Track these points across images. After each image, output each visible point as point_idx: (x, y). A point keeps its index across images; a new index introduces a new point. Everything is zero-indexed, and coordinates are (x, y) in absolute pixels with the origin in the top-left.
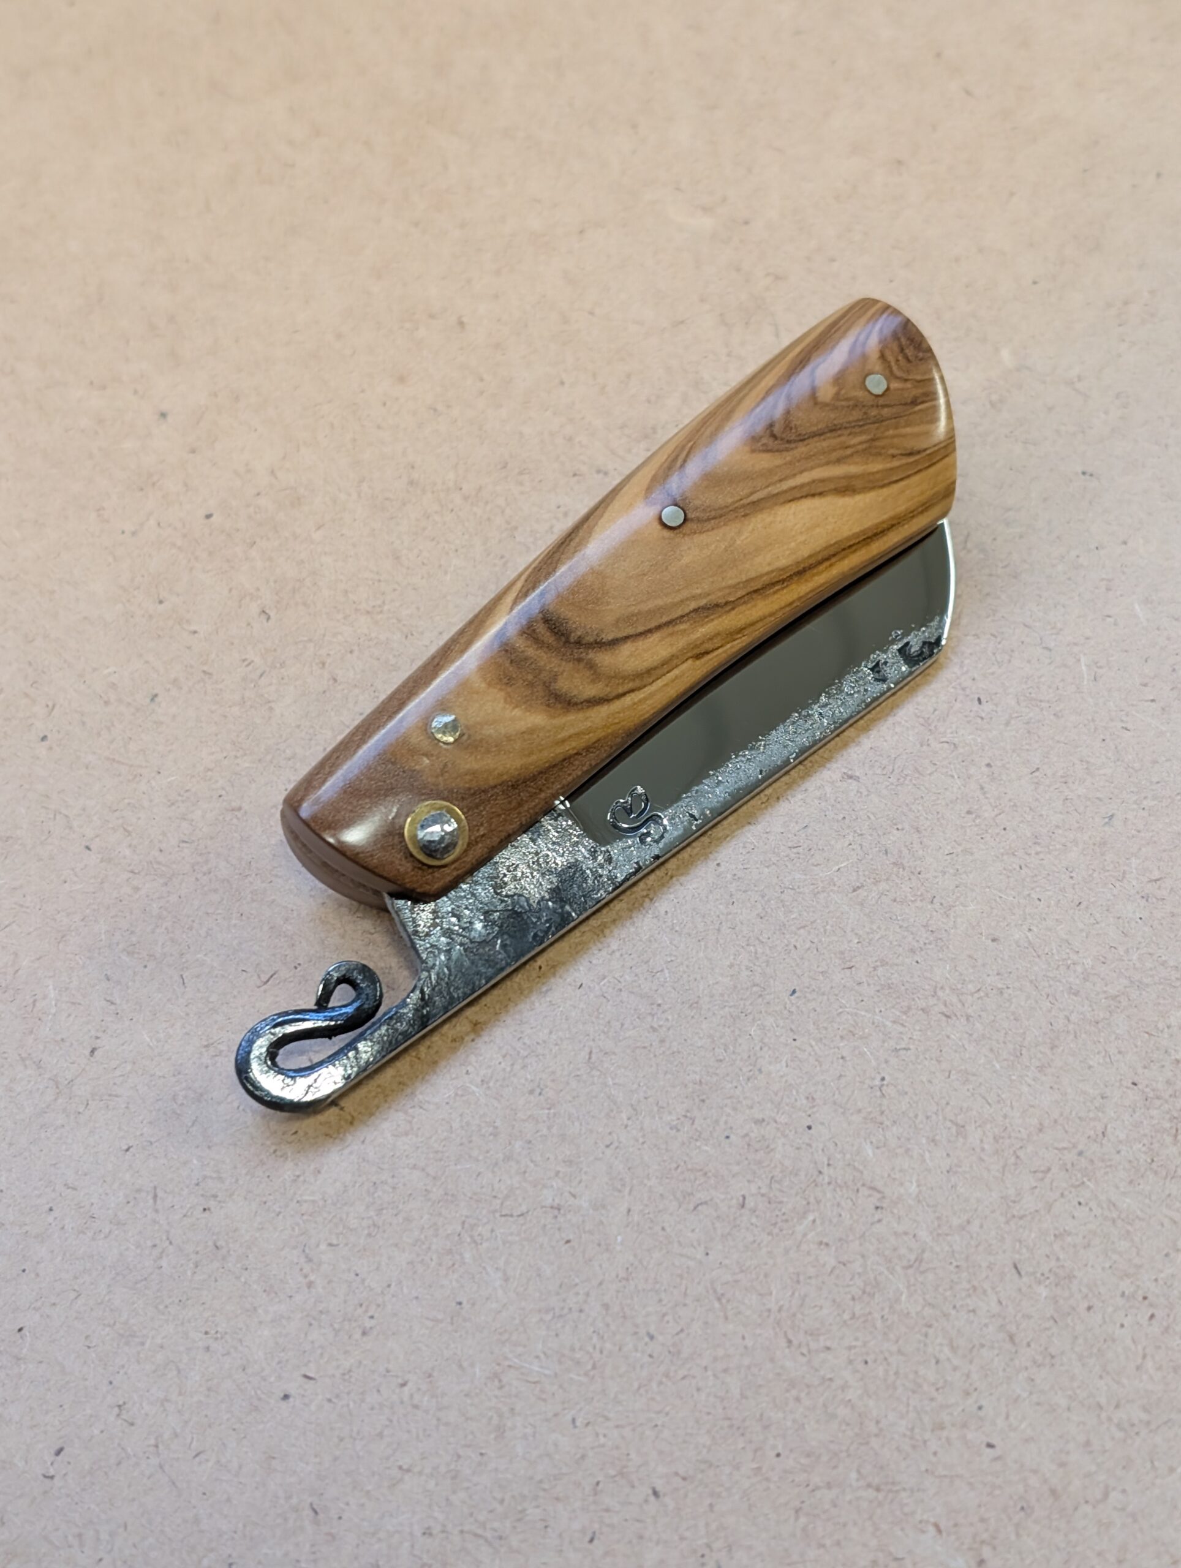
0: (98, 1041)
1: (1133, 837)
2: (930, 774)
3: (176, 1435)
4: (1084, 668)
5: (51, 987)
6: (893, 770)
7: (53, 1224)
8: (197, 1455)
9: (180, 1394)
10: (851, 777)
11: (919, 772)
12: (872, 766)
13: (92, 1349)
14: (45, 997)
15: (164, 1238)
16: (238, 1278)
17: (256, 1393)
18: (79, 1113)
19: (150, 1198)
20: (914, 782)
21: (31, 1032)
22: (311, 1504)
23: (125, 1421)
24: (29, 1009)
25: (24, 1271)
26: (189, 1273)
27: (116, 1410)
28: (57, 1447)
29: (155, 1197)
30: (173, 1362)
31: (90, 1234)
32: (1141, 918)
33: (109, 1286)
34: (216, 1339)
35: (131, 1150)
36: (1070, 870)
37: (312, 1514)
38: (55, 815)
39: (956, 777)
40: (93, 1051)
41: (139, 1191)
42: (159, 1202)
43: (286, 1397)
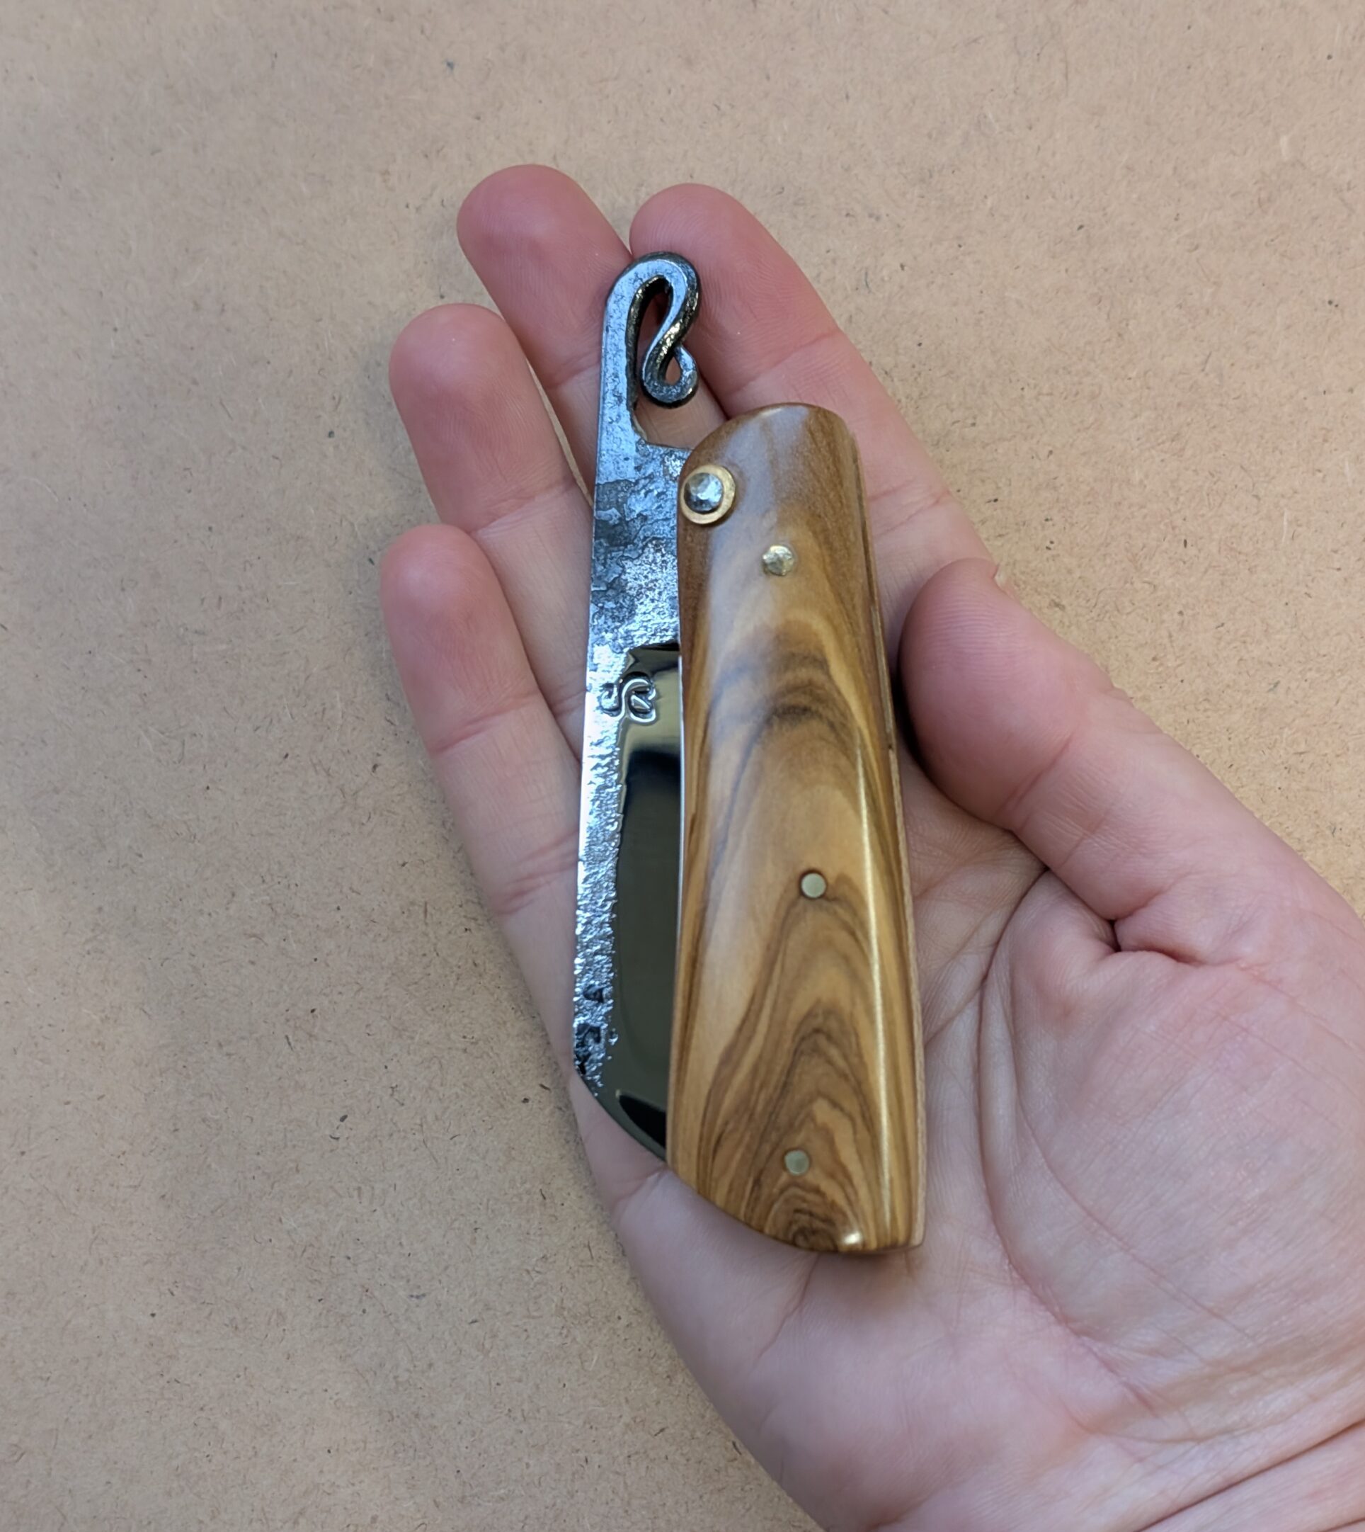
0: (379, 758)
1: (1291, 707)
2: (1128, 614)
3: (437, 1118)
4: (1285, 523)
5: (338, 699)
6: (1096, 605)
7: (341, 923)
8: (451, 1139)
9: (442, 1085)
10: (1057, 605)
11: (1118, 611)
12: (1077, 597)
13: (371, 1037)
14: (333, 707)
15: (432, 949)
16: (492, 994)
17: (502, 1093)
18: (363, 824)
19: (421, 911)
20: (1112, 619)
21: (321, 740)
22: (541, 1190)
23: (397, 1100)
24: (319, 716)
25: (316, 960)
26: (451, 983)
27: (390, 1091)
28: (342, 1115)
29: (426, 911)
30: (435, 1057)
31: (371, 935)
32: (1280, 788)
33: (386, 984)
34: (472, 1043)
35: (407, 865)
36: (1230, 731)
37: (541, 1198)
38: (341, 521)
39: (1150, 621)
40: (375, 767)
41: (413, 903)
42: (428, 916)
43: (526, 1100)
